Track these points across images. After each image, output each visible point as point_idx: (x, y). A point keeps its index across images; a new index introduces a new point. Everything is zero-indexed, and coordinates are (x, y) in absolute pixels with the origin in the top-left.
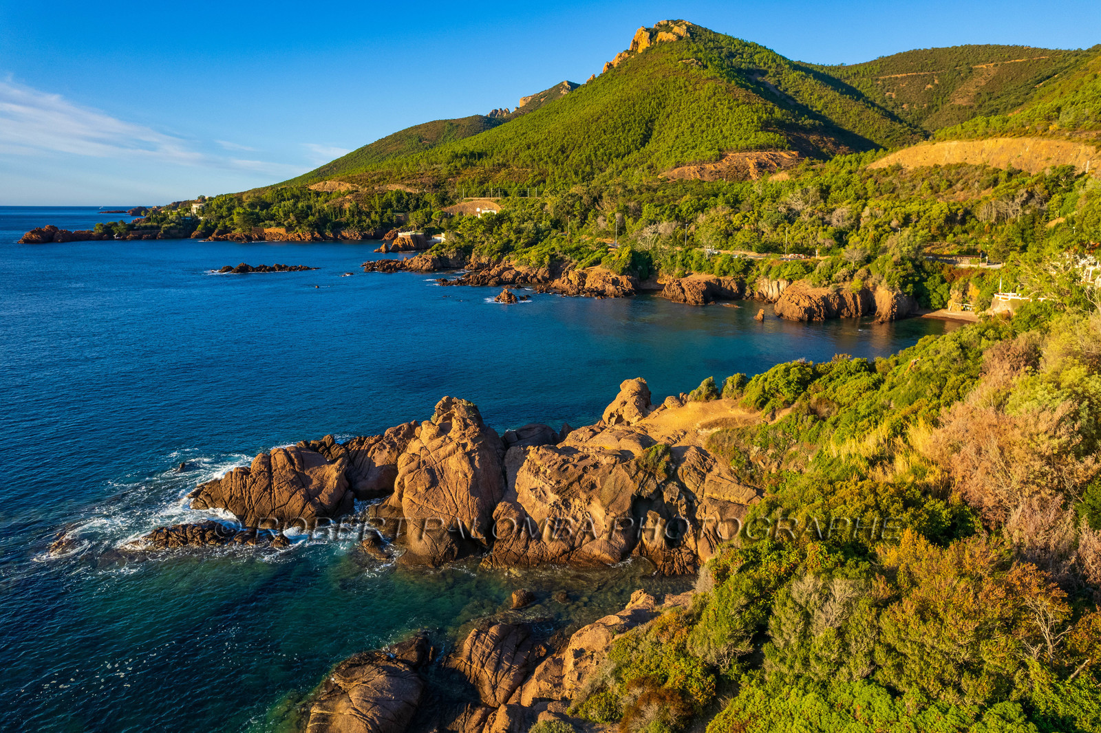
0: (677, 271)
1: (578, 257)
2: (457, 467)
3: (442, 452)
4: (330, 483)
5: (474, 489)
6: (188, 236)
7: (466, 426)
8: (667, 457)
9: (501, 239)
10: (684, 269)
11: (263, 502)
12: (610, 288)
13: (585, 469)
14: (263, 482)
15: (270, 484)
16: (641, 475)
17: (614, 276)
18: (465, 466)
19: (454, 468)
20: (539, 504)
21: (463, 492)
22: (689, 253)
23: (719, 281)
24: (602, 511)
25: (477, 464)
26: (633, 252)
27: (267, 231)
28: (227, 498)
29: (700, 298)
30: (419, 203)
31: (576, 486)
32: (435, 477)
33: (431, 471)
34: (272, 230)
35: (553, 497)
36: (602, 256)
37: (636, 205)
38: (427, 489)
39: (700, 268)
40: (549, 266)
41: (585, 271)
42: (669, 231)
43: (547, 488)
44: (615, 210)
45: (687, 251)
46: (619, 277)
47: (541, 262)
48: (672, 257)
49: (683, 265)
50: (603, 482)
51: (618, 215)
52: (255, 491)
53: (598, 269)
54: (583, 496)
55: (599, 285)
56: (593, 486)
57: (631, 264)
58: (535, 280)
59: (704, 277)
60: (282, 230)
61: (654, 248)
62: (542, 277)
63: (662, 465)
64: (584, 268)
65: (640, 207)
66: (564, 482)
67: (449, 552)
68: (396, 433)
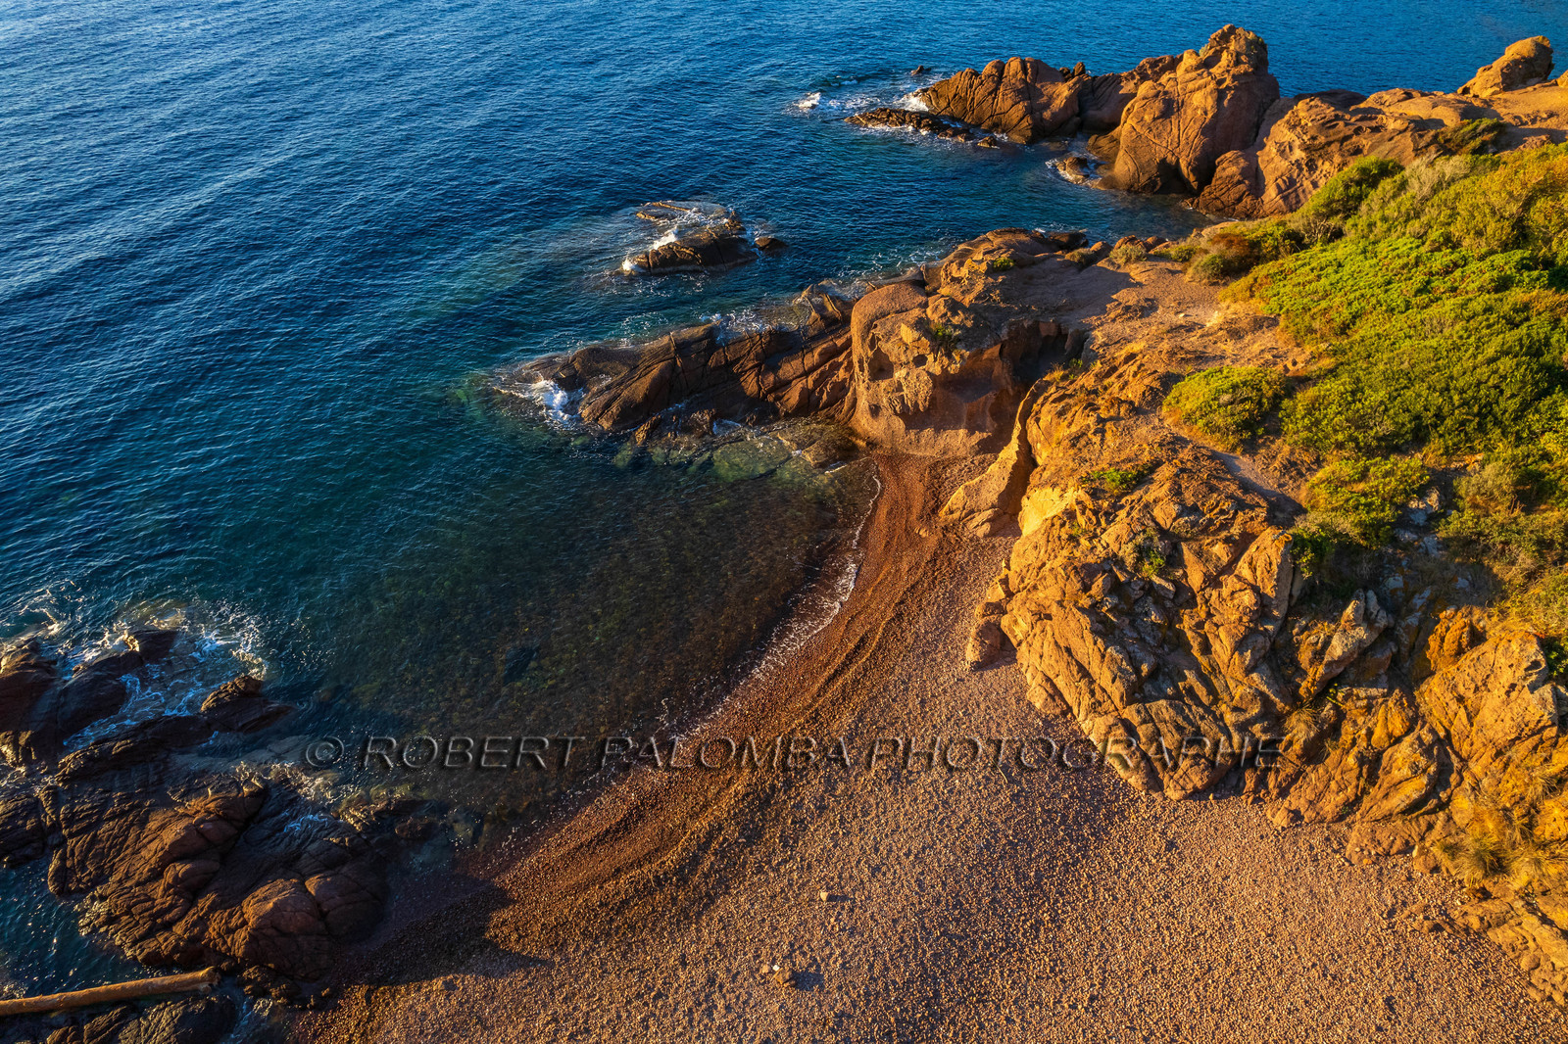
2: (1200, 102)
3: (1192, 85)
4: (1058, 102)
5: (1207, 130)
7: (1238, 63)
8: (1490, 137)
11: (985, 105)
13: (1359, 130)
14: (990, 85)
15: (996, 89)
18: (1210, 102)
19: (1195, 104)
20: (1278, 159)
21: (1193, 130)
25: (1226, 102)
28: (951, 96)
31: (1334, 147)
32: (1170, 108)
33: (1168, 103)
35: (1298, 154)
38: (1154, 119)
43: (1297, 143)
50: (1373, 148)
52: (980, 93)
54: (1337, 159)
56: (1357, 151)
66: (1322, 139)
67: (1151, 185)
68: (1153, 65)
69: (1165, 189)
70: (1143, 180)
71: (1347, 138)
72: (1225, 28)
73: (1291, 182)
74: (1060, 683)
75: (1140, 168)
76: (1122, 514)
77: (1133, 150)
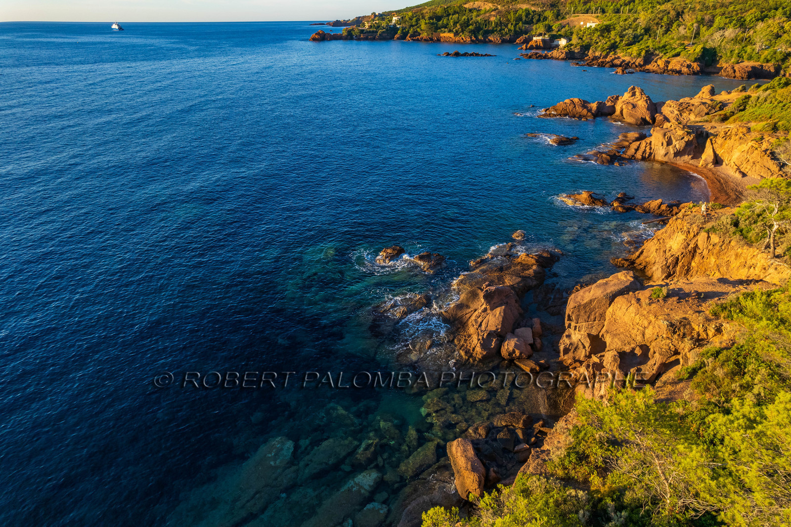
0: (733, 60)
1: (664, 52)
2: (642, 103)
3: (635, 100)
4: (594, 108)
5: (648, 109)
6: (392, 38)
7: (642, 94)
8: (721, 104)
9: (610, 41)
10: (738, 59)
11: (574, 111)
12: (685, 70)
13: (689, 106)
14: (572, 106)
15: (575, 106)
16: (710, 108)
17: (688, 63)
18: (645, 103)
19: (640, 104)
20: (671, 114)
21: (644, 110)
22: (745, 48)
23: (762, 66)
24: (694, 117)
25: (648, 104)
26: (704, 48)
27: (442, 35)
28: (561, 109)
29: (745, 76)
30: (541, 18)
31: (685, 110)
32: (634, 106)
33: (633, 104)
34: (446, 35)
35: (676, 112)
36: (682, 51)
37: (710, 17)
38: (632, 108)
39: (750, 58)
40: (644, 57)
41: (669, 60)
42: (733, 35)
43: (674, 110)
44: (695, 20)
45: (743, 48)
46: (692, 64)
47: (639, 55)
48: (731, 51)
49: (738, 56)
50: (695, 109)
51: (695, 25)
52: (571, 107)
53: (678, 58)
54: (687, 112)
55: (678, 68)
56: (691, 110)
57: (701, 56)
58: (634, 66)
59: (752, 63)
60: (451, 35)
61: (719, 46)
62: (639, 64)
63: (719, 105)
64: (669, 58)
65: (713, 19)
66: (681, 108)
67: (641, 124)
68: (613, 98)
69: (645, 125)
70: (639, 122)
71: (687, 108)
72: (632, 86)
73: (678, 120)
74: (762, 174)
75: (637, 120)
76: (764, 143)
77: (631, 116)
